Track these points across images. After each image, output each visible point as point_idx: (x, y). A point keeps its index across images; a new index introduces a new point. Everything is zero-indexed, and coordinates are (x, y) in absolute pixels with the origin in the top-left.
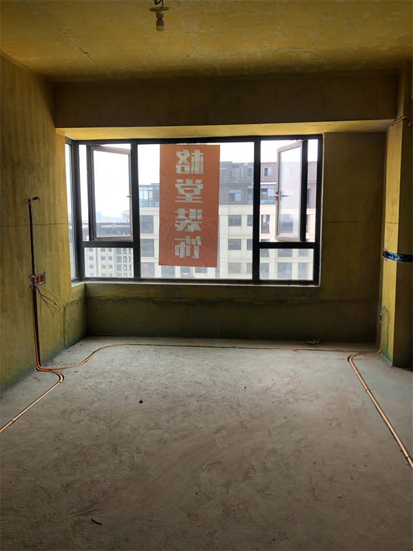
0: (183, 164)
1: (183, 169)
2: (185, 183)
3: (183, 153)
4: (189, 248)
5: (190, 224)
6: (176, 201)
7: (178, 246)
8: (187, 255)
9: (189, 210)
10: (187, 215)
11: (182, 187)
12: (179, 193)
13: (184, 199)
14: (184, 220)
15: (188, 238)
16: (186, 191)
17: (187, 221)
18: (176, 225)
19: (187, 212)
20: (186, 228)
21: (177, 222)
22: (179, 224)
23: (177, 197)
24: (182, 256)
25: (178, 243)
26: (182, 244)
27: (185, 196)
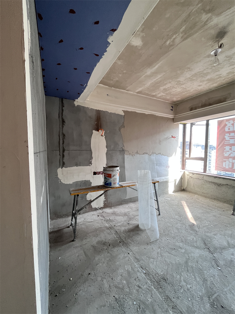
0: (229, 127)
1: (229, 129)
2: (230, 135)
3: (229, 122)
4: (231, 164)
5: (232, 153)
6: (225, 143)
7: (225, 163)
8: (230, 167)
9: (231, 147)
10: (231, 149)
11: (228, 137)
12: (226, 139)
13: (229, 142)
14: (229, 151)
15: (230, 160)
16: (230, 138)
17: (230, 152)
18: (224, 154)
19: (231, 148)
20: (230, 155)
21: (224, 152)
22: (226, 153)
23: (225, 141)
24: (227, 167)
25: (225, 161)
26: (227, 162)
27: (230, 140)
